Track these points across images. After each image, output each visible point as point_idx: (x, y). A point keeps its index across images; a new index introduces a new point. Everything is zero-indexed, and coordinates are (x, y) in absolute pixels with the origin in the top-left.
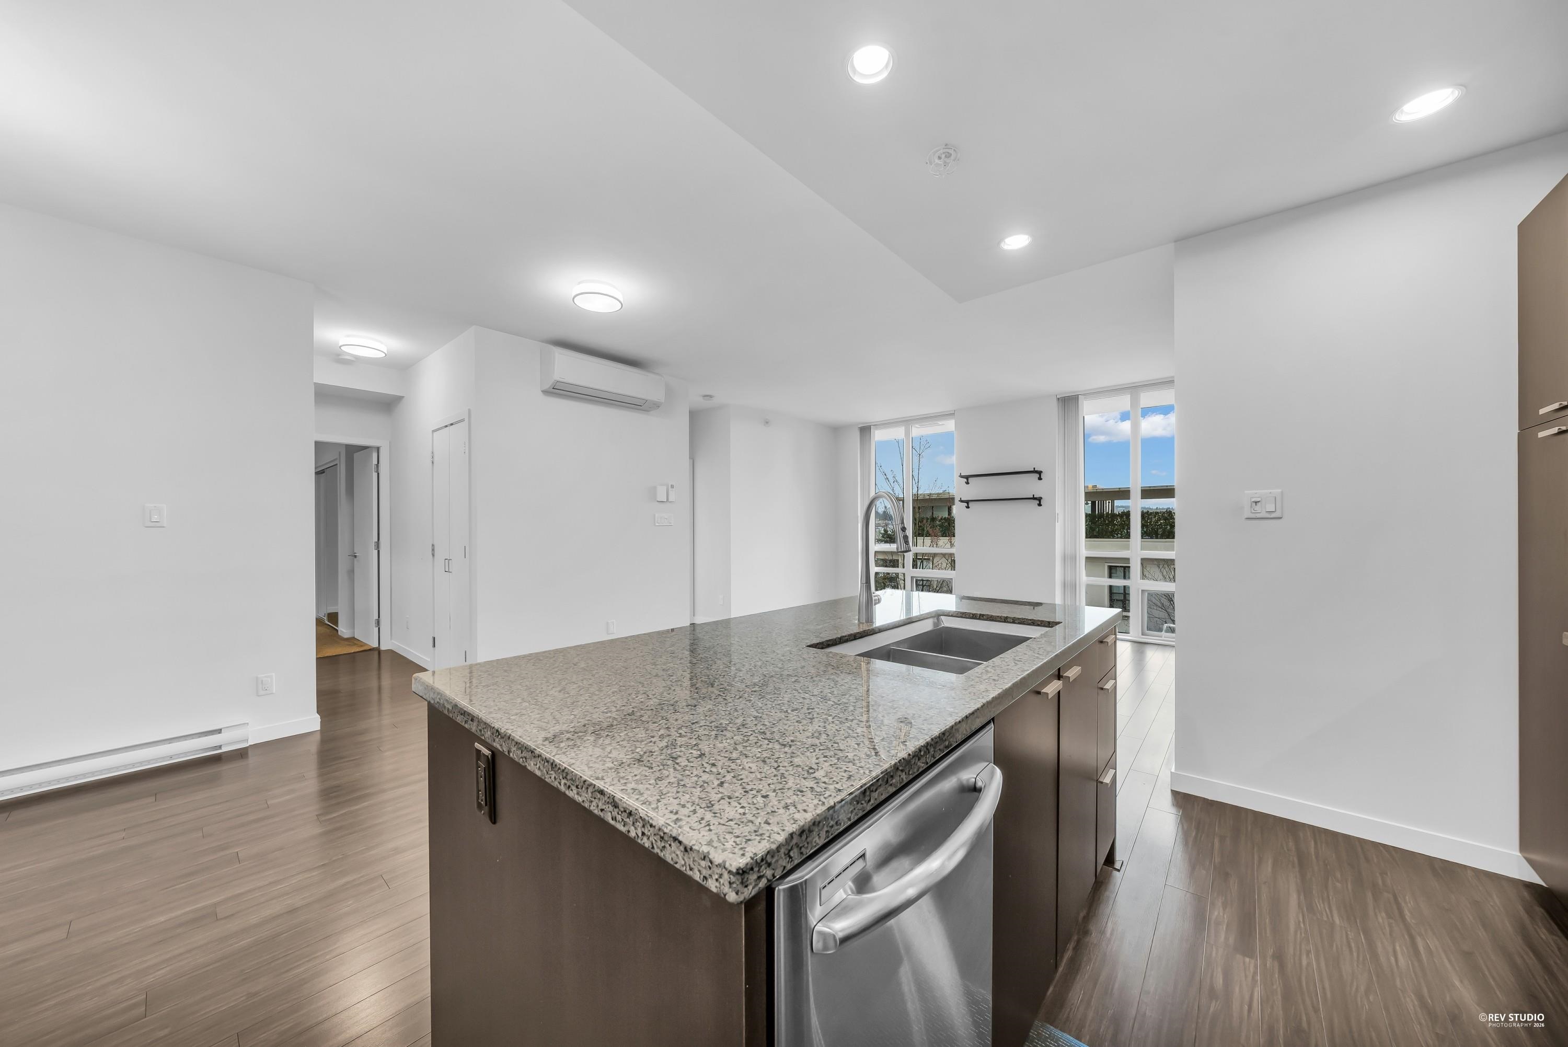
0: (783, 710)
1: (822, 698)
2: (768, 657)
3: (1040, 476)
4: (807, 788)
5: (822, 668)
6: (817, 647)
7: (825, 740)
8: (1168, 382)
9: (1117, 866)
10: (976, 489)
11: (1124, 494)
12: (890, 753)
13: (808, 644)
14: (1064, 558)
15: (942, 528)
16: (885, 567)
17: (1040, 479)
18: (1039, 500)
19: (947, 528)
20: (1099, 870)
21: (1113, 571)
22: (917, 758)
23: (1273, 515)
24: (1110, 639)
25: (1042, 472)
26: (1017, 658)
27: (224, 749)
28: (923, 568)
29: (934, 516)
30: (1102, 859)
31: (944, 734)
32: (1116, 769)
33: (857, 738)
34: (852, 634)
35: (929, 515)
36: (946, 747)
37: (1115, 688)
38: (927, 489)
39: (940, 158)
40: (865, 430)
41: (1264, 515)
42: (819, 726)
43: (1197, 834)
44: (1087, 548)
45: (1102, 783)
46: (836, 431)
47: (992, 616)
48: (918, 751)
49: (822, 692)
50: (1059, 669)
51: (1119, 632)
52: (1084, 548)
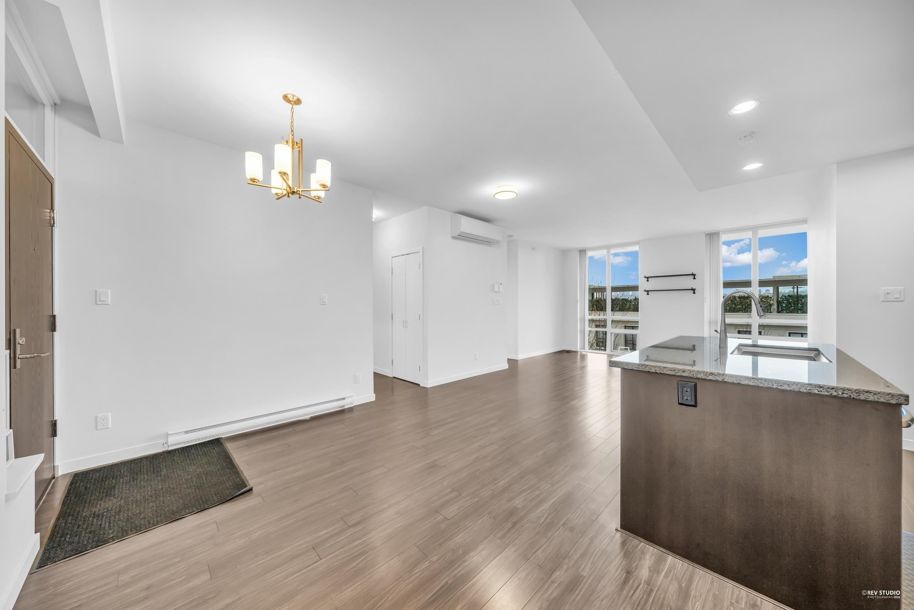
3: (694, 277)
10: (653, 284)
17: (694, 278)
18: (694, 290)
23: (899, 300)
25: (696, 275)
27: (346, 407)
40: (582, 252)
41: (893, 300)
46: (564, 253)
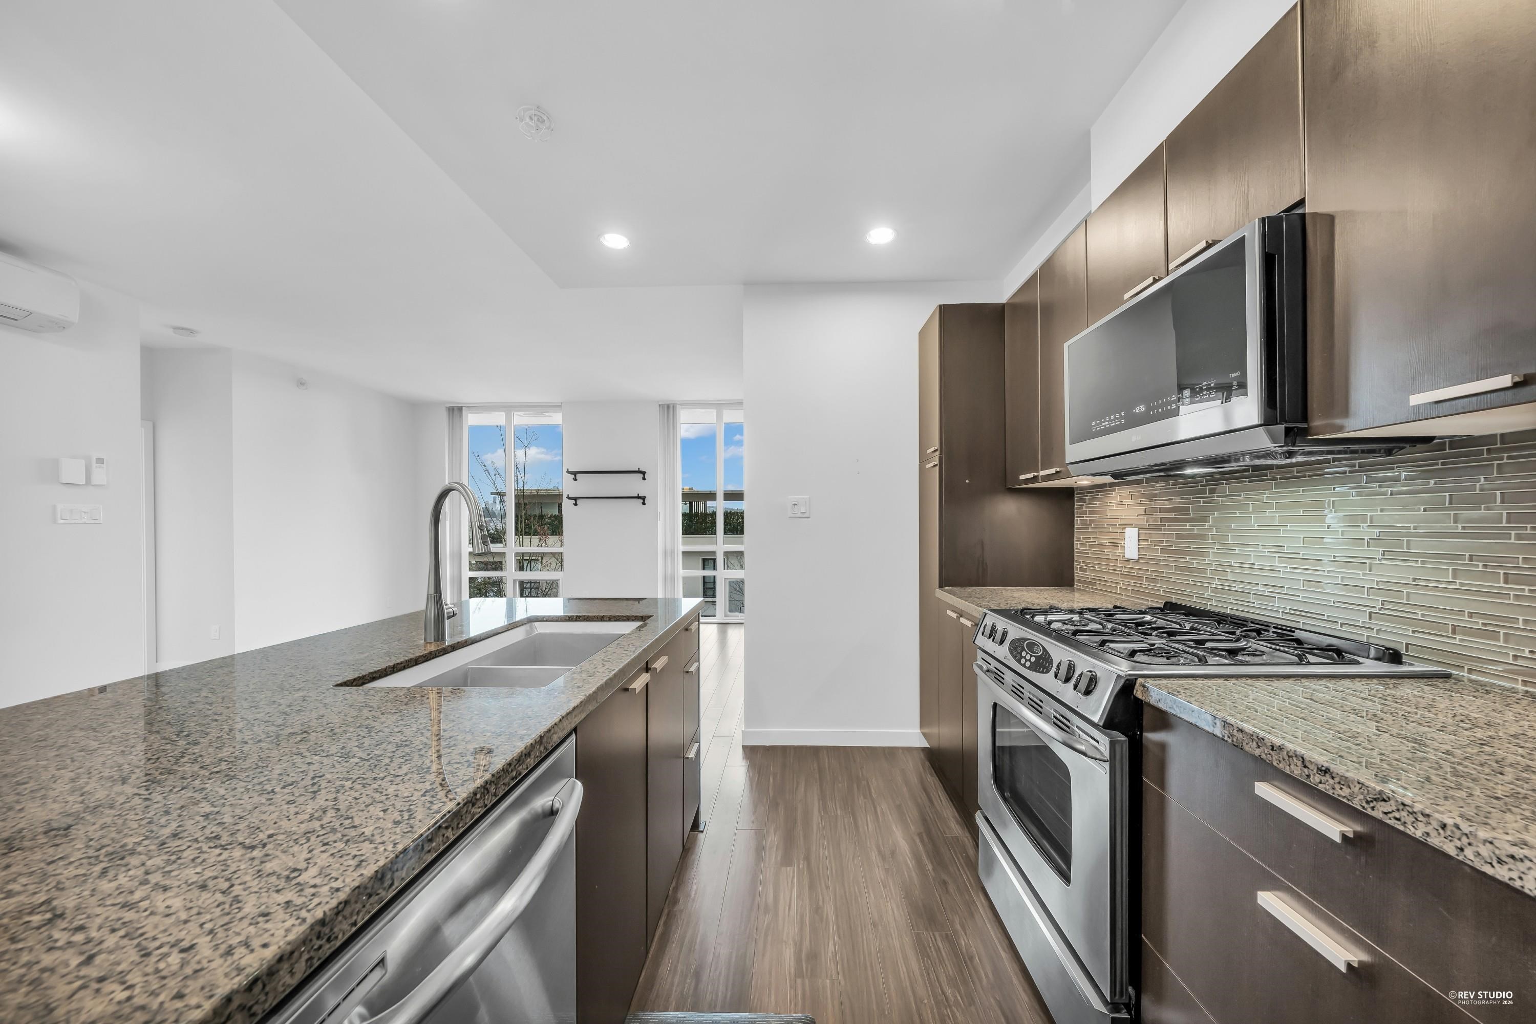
0: (266, 790)
1: (340, 757)
2: (259, 713)
3: (644, 476)
4: (279, 905)
5: (353, 713)
6: (354, 684)
7: (332, 819)
8: (739, 404)
9: (701, 829)
10: (584, 486)
11: (712, 496)
12: (431, 810)
13: (339, 683)
14: (665, 553)
15: (552, 526)
16: (485, 571)
17: (644, 479)
18: (643, 499)
19: (556, 527)
20: (685, 841)
21: (706, 563)
22: (471, 805)
23: (804, 516)
24: (694, 627)
25: (646, 472)
26: (606, 659)
28: (531, 570)
29: (543, 514)
30: (688, 826)
31: (510, 764)
32: (700, 743)
33: (385, 802)
34: (411, 659)
35: (537, 512)
36: (512, 779)
37: (698, 669)
38: (533, 484)
39: (531, 118)
40: (455, 412)
41: (799, 515)
42: (327, 800)
43: (758, 779)
44: (684, 544)
45: (688, 758)
46: (415, 407)
47: (588, 617)
48: (472, 795)
49: (343, 748)
50: (647, 662)
51: (702, 616)
52: (681, 544)
